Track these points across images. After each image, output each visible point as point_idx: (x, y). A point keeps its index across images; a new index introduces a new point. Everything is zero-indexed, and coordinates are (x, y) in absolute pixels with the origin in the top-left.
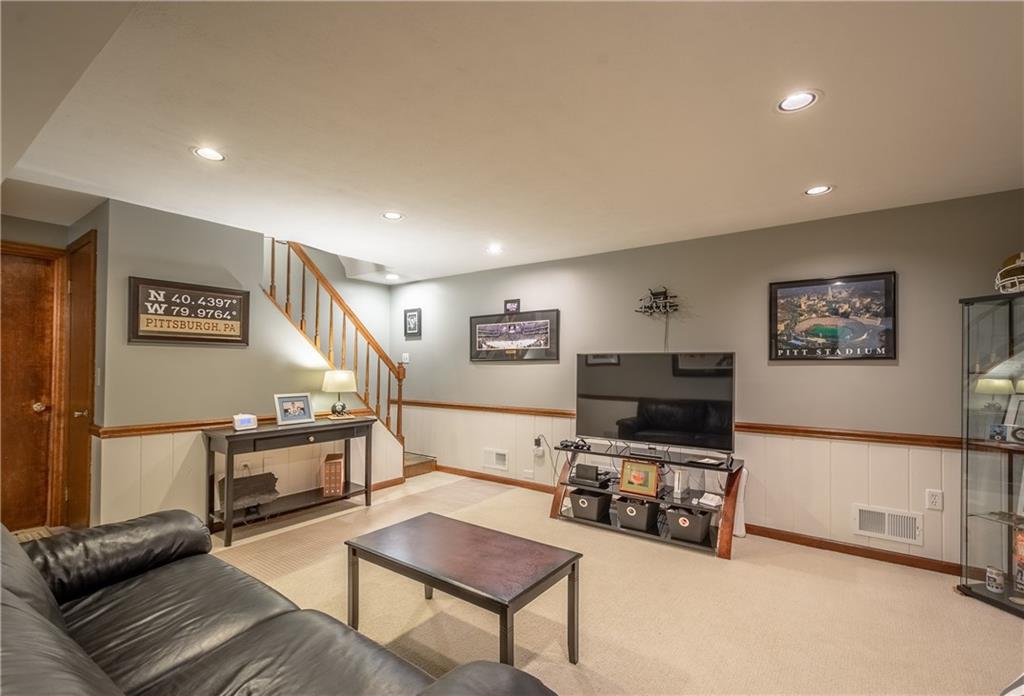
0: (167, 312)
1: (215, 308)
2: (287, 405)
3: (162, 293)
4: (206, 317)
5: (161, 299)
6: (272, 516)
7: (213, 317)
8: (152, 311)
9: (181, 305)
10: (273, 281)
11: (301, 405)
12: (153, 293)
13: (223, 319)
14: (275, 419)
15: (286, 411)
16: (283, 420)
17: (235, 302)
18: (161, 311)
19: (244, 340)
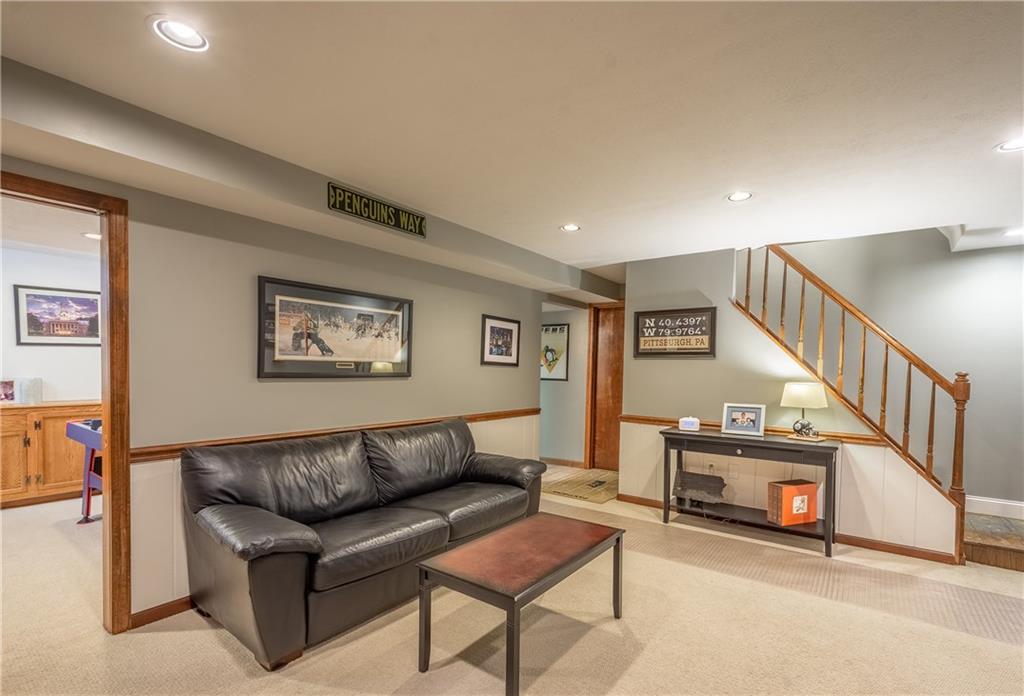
0: (657, 334)
1: (689, 326)
2: (736, 415)
3: (653, 320)
4: (682, 335)
5: (652, 325)
6: (733, 521)
7: (687, 334)
8: (647, 334)
9: (665, 327)
10: (748, 291)
11: (752, 416)
12: (648, 321)
13: (695, 335)
14: (720, 426)
15: (734, 420)
16: (726, 428)
17: (704, 318)
18: (652, 334)
19: (711, 352)
